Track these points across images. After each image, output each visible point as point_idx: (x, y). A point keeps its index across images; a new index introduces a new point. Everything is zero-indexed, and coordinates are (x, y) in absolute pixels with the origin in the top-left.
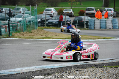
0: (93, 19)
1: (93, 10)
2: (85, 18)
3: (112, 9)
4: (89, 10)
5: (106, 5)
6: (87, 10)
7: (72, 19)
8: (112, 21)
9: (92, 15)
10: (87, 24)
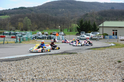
0: (55, 36)
1: (55, 33)
2: (52, 36)
3: (63, 32)
4: (54, 33)
5: (61, 31)
6: (53, 33)
7: (47, 36)
8: (62, 37)
9: (55, 35)
10: (53, 38)
